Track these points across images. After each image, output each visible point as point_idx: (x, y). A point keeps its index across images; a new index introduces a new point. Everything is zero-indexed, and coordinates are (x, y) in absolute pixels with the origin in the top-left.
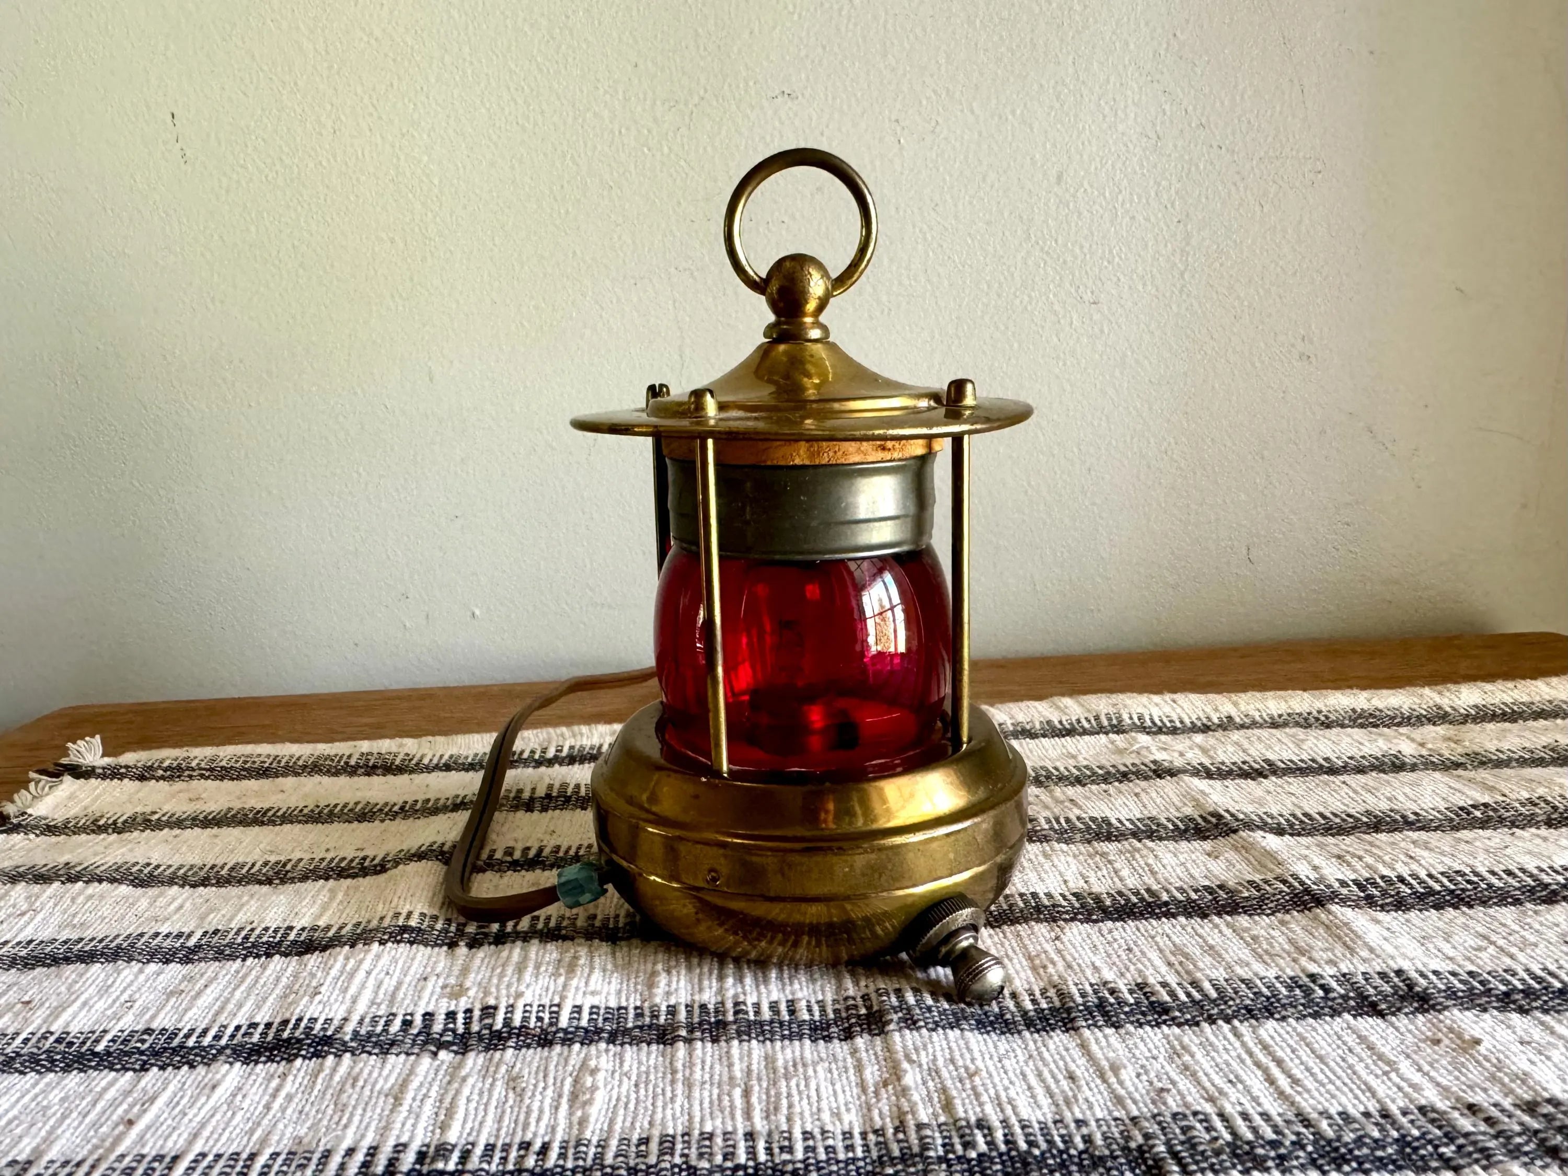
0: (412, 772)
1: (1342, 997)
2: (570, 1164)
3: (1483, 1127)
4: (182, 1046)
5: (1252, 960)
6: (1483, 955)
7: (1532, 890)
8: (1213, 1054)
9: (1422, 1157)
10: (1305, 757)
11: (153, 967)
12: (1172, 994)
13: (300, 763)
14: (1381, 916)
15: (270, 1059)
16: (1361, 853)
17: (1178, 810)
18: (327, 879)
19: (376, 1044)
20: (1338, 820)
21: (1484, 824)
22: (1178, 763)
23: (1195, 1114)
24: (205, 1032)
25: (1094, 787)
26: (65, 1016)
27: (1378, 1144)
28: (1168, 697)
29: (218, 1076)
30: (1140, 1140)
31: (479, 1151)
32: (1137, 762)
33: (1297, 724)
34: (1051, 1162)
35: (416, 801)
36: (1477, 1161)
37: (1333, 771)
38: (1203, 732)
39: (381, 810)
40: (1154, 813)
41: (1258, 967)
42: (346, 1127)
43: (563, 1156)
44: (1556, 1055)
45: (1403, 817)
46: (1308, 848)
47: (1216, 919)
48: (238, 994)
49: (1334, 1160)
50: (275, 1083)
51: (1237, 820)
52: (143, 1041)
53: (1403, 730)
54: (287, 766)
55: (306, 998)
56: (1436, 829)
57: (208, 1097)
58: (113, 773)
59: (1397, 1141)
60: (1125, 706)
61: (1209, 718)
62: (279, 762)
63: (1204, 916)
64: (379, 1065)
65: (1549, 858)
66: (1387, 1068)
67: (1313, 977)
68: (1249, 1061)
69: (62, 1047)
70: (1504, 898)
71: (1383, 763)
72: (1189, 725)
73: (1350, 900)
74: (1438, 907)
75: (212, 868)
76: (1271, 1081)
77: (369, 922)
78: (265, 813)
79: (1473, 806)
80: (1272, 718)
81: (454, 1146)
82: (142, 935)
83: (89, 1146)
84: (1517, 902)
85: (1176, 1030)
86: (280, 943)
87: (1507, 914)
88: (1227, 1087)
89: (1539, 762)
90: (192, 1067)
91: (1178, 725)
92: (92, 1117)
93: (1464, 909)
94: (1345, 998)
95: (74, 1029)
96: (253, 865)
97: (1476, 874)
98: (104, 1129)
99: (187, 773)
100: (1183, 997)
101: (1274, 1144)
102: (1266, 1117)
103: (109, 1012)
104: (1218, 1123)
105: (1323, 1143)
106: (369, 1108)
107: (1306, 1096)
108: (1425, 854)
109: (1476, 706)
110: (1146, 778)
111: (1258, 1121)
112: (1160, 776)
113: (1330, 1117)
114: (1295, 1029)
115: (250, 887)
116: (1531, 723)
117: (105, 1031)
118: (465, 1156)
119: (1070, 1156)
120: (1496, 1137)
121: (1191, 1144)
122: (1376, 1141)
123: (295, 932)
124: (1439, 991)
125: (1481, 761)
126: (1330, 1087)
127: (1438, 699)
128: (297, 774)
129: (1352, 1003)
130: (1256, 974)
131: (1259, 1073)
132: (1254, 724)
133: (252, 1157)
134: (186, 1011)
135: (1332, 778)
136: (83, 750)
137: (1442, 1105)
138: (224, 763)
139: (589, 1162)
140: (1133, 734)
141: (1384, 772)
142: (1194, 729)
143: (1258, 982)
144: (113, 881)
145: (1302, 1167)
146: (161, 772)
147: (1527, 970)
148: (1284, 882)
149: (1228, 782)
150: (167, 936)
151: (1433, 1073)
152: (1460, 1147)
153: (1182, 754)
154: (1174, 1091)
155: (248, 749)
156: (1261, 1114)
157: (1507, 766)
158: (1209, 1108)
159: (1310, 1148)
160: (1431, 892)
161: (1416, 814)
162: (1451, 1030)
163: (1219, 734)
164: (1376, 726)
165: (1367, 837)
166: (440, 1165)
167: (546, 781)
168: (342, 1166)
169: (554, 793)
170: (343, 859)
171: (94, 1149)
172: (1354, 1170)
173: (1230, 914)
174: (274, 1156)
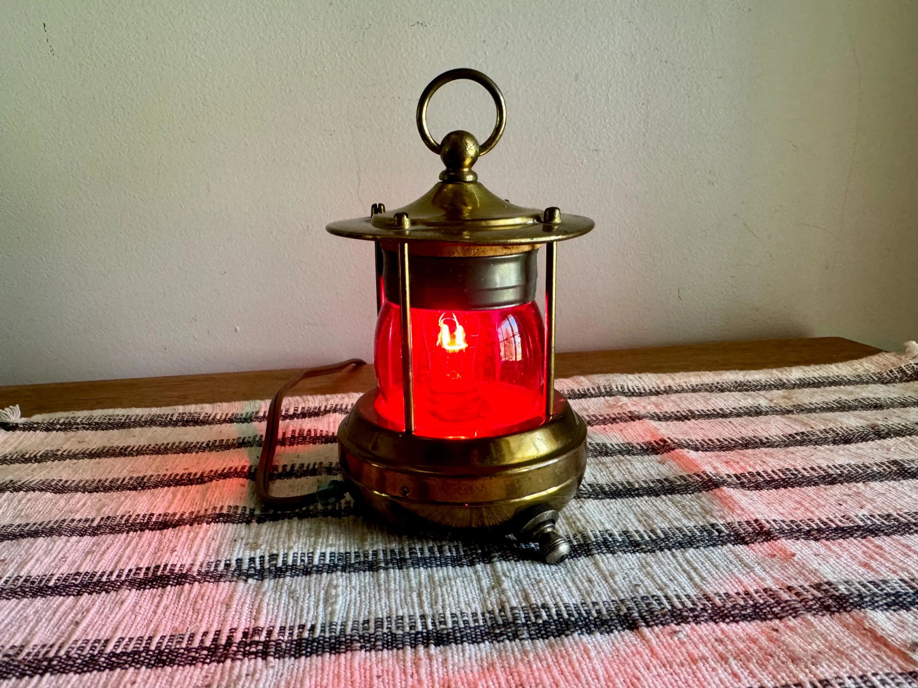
0: (210, 424)
1: (728, 535)
2: (327, 635)
3: (794, 597)
4: (99, 581)
5: (682, 518)
6: (798, 512)
7: (824, 478)
8: (662, 566)
9: (765, 613)
10: (710, 408)
11: (74, 539)
12: (641, 536)
13: (143, 419)
14: (748, 492)
15: (152, 587)
16: (738, 460)
17: (643, 438)
18: (169, 486)
19: (211, 577)
20: (726, 443)
21: (801, 443)
22: (643, 412)
23: (653, 596)
24: (111, 573)
25: (598, 427)
26: (28, 567)
27: (744, 608)
28: (637, 375)
29: (124, 597)
30: (625, 610)
31: (277, 630)
32: (621, 412)
33: (706, 390)
34: (580, 623)
35: (216, 441)
36: (791, 614)
37: (724, 416)
38: (656, 395)
39: (195, 446)
40: (630, 441)
41: (685, 521)
42: (201, 621)
43: (323, 631)
44: (832, 561)
45: (760, 440)
46: (711, 458)
47: (664, 497)
48: (127, 552)
49: (721, 617)
50: (157, 599)
51: (674, 443)
52: (76, 580)
53: (761, 393)
54: (135, 422)
55: (168, 554)
56: (777, 446)
57: (120, 609)
58: (30, 427)
59: (752, 606)
60: (614, 381)
61: (659, 387)
62: (130, 419)
63: (657, 495)
64: (215, 587)
65: (833, 461)
66: (749, 571)
67: (713, 525)
68: (680, 569)
69: (28, 584)
70: (810, 482)
71: (751, 411)
72: (648, 391)
73: (732, 484)
74: (776, 488)
75: (100, 481)
76: (691, 579)
77: (199, 512)
78: (126, 450)
79: (796, 434)
80: (693, 387)
81: (263, 628)
82: (64, 520)
83: (56, 637)
84: (816, 484)
85: (643, 555)
86: (148, 523)
87: (811, 490)
88: (668, 583)
89: (831, 409)
90: (107, 592)
91: (643, 391)
92: (55, 620)
93: (790, 488)
94: (729, 535)
95: (34, 574)
96: (124, 479)
97: (796, 470)
98: (62, 627)
99: (75, 426)
100: (647, 538)
101: (692, 610)
102: (688, 597)
103: (53, 564)
104: (664, 601)
105: (716, 608)
106: (213, 611)
107: (708, 585)
108: (770, 460)
109: (800, 379)
110: (626, 421)
111: (684, 599)
112: (633, 420)
113: (720, 596)
114: (703, 552)
115: (124, 492)
116: (828, 388)
117: (52, 575)
118: (270, 633)
119: (590, 620)
120: (801, 602)
121: (651, 612)
122: (742, 606)
123: (155, 516)
124: (776, 530)
125: (801, 409)
126: (721, 581)
127: (780, 376)
128: (141, 426)
129: (732, 538)
130: (684, 525)
131: (685, 575)
132: (683, 390)
133: (150, 638)
134: (98, 562)
135: (724, 420)
136: (9, 413)
137: (775, 588)
138: (96, 420)
139: (338, 633)
140: (618, 396)
141: (751, 416)
142: (651, 393)
143: (685, 529)
144: (41, 490)
145: (706, 621)
146: (58, 426)
147: (819, 519)
148: (699, 476)
149: (669, 423)
150: (80, 521)
151: (771, 572)
152: (783, 608)
153: (644, 407)
154: (642, 585)
155: (110, 412)
156: (686, 596)
157: (815, 412)
158: (660, 593)
159: (710, 611)
160: (773, 480)
161: (767, 438)
162: (781, 550)
163: (665, 396)
164: (747, 391)
165: (741, 451)
166: (256, 638)
167: (291, 428)
168: (202, 641)
169: (297, 435)
170: (177, 475)
171: (59, 638)
172: (731, 621)
173: (671, 494)
174: (163, 637)
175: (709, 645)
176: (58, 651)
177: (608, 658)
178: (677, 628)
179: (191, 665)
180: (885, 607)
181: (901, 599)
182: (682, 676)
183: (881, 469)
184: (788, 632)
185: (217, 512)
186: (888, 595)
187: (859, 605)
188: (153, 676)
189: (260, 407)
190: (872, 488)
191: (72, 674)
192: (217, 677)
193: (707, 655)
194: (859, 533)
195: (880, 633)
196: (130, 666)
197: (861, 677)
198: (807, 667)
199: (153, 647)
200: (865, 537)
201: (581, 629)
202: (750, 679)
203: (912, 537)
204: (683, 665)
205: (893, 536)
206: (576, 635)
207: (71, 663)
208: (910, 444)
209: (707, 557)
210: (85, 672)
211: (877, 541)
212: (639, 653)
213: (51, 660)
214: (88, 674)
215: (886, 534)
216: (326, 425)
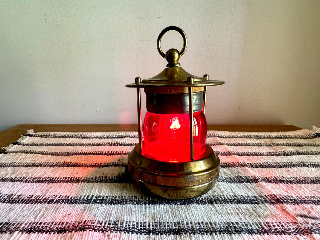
3: (263, 199)
4: (55, 180)
5: (231, 174)
6: (268, 174)
7: (278, 166)
9: (253, 202)
10: (245, 143)
11: (48, 168)
14: (253, 169)
15: (70, 182)
17: (223, 150)
18: (77, 155)
19: (87, 181)
20: (249, 153)
21: (273, 155)
22: (224, 143)
23: (219, 195)
24: (58, 178)
26: (35, 175)
27: (247, 200)
28: (223, 132)
29: (62, 185)
30: (210, 199)
31: (105, 197)
32: (217, 142)
33: (245, 137)
36: (261, 203)
37: (250, 145)
38: (229, 138)
40: (219, 151)
41: (232, 175)
42: (84, 193)
43: (119, 198)
44: (276, 189)
45: (260, 153)
46: (243, 158)
47: (226, 168)
48: (63, 172)
49: (239, 202)
50: (71, 186)
51: (232, 153)
52: (48, 179)
53: (263, 139)
55: (75, 174)
56: (265, 155)
57: (61, 187)
58: (36, 136)
59: (249, 200)
60: (216, 133)
61: (230, 136)
62: (66, 135)
63: (224, 167)
64: (88, 184)
65: (282, 161)
66: (250, 190)
67: (240, 176)
68: (229, 188)
69: (35, 179)
70: (273, 167)
71: (258, 145)
73: (248, 166)
74: (262, 168)
75: (56, 152)
76: (232, 190)
77: (85, 163)
79: (272, 152)
80: (241, 136)
81: (101, 196)
82: (45, 163)
84: (275, 167)
86: (70, 165)
87: (273, 169)
88: (224, 191)
89: (284, 145)
90: (57, 183)
91: (225, 137)
92: (42, 189)
93: (267, 168)
94: (245, 180)
95: (36, 177)
96: (63, 152)
97: (270, 163)
98: (44, 191)
99: (49, 136)
101: (230, 200)
102: (230, 196)
103: (42, 174)
104: (222, 196)
107: (237, 193)
108: (262, 160)
109: (276, 136)
110: (218, 145)
111: (229, 196)
112: (220, 145)
113: (240, 196)
115: (63, 156)
116: (284, 139)
117: (41, 177)
119: (199, 201)
121: (218, 200)
123: (72, 163)
124: (260, 179)
125: (275, 145)
126: (241, 192)
127: (270, 134)
131: (230, 189)
132: (238, 137)
134: (55, 175)
136: (30, 131)
137: (257, 196)
138: (56, 135)
140: (217, 138)
142: (227, 137)
143: (232, 178)
144: (39, 154)
145: (234, 203)
146: (45, 136)
147: (274, 177)
148: (238, 163)
149: (232, 146)
150: (50, 163)
152: (259, 201)
153: (224, 141)
157: (279, 146)
158: (221, 194)
159: (236, 200)
160: (262, 165)
161: (262, 153)
162: (260, 185)
163: (231, 138)
164: (258, 138)
165: (253, 156)
166: (99, 198)
167: (114, 141)
168: (83, 198)
169: (116, 143)
170: (79, 152)
171: (43, 194)
172: (242, 204)
173: (228, 167)
174: (72, 196)
175: (234, 210)
176: (43, 197)
177: (203, 211)
178: (225, 205)
179: (80, 204)
180: (291, 203)
181: (296, 201)
182: (224, 218)
183: (297, 164)
184: (259, 208)
185: (91, 164)
186: (292, 200)
187: (282, 203)
188: (69, 206)
189: (105, 134)
190: (293, 169)
191: (46, 204)
192: (87, 208)
193: (233, 213)
194: (286, 182)
195: (287, 211)
196: (63, 203)
197: (279, 223)
198: (263, 219)
199: (69, 199)
200: (288, 183)
201: (196, 203)
202: (245, 220)
203: (303, 184)
204: (225, 215)
205: (297, 184)
206: (194, 204)
207: (46, 201)
208: (308, 157)
209: (237, 186)
210: (50, 203)
211: (291, 185)
212: (212, 210)
213: (41, 200)
214: (51, 204)
215: (295, 183)
216: (125, 141)
